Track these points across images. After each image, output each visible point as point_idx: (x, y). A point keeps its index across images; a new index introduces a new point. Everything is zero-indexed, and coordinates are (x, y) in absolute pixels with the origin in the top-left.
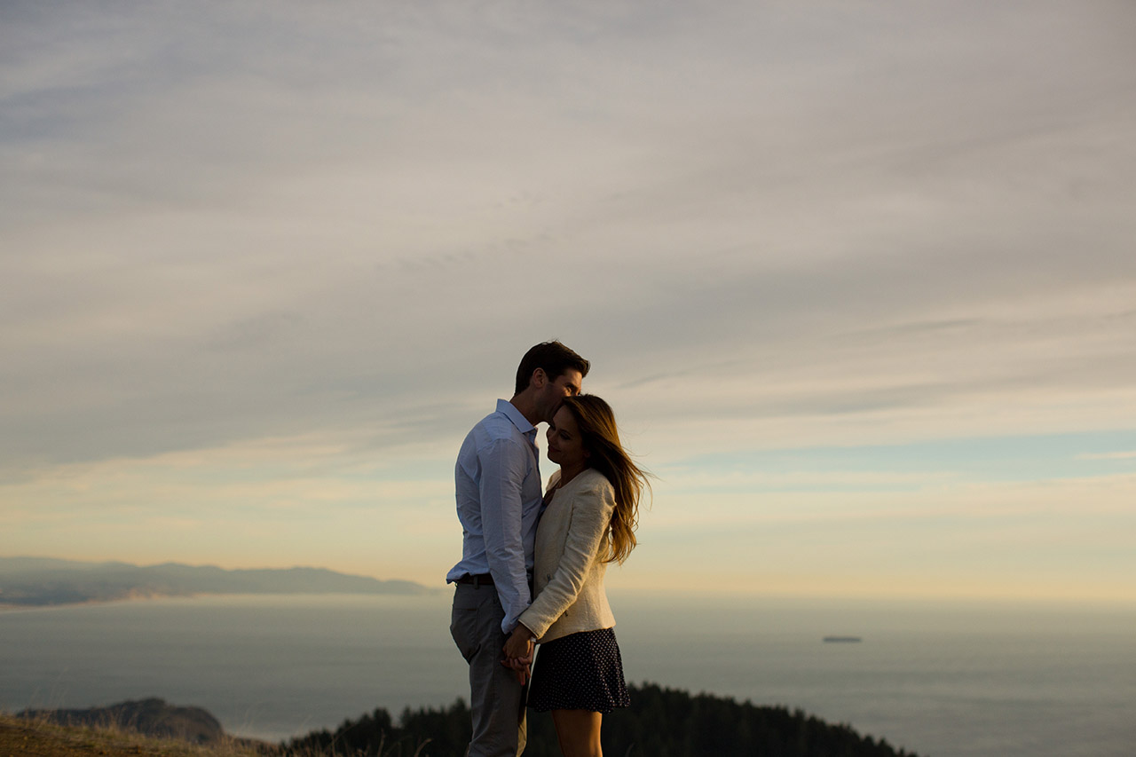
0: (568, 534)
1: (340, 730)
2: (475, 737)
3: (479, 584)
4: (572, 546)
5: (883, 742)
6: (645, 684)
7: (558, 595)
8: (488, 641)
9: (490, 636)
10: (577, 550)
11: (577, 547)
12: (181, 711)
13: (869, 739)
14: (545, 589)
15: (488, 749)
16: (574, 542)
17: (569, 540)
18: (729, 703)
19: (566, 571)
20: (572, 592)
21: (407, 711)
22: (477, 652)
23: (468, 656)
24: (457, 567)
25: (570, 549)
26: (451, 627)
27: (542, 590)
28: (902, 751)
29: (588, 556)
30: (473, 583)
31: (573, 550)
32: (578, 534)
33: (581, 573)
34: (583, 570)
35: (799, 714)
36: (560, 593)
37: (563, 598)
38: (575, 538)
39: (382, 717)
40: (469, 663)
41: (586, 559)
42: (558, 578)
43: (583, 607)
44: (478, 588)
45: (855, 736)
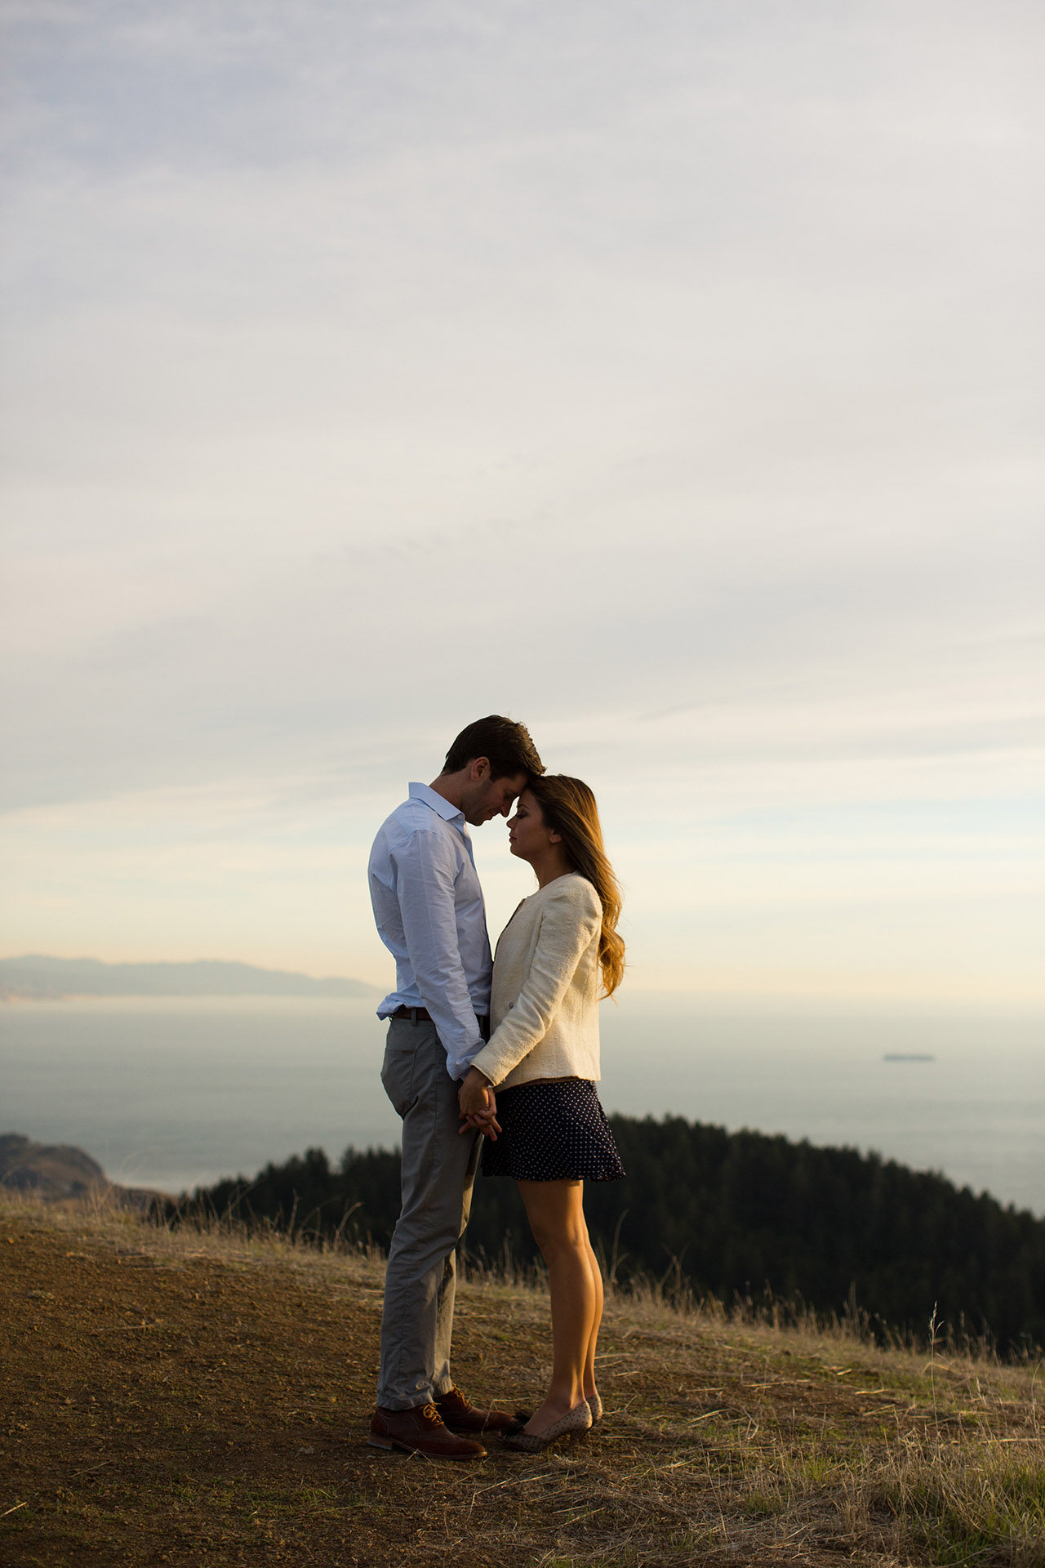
0: (535, 951)
1: (261, 1177)
2: (405, 1212)
3: (417, 1019)
4: (539, 967)
5: (985, 1196)
6: (668, 1117)
7: (522, 1032)
8: (426, 1093)
9: (432, 1085)
10: (545, 972)
11: (545, 968)
12: (49, 1152)
13: (966, 1192)
14: (505, 1021)
15: (420, 1229)
16: (541, 961)
17: (535, 959)
18: (780, 1142)
19: (530, 999)
20: (537, 1026)
21: (350, 1152)
22: (415, 1104)
23: (402, 1110)
24: (389, 999)
25: (536, 970)
26: (381, 1074)
27: (499, 1023)
28: (1011, 1208)
29: (559, 982)
30: (410, 1019)
31: (539, 972)
32: (546, 952)
33: (549, 1003)
34: (552, 999)
35: (874, 1159)
36: (525, 1029)
37: (529, 1035)
38: (543, 956)
39: (316, 1160)
40: (403, 1119)
41: (557, 984)
42: (519, 1007)
43: (551, 1048)
44: (417, 1024)
45: (947, 1187)
